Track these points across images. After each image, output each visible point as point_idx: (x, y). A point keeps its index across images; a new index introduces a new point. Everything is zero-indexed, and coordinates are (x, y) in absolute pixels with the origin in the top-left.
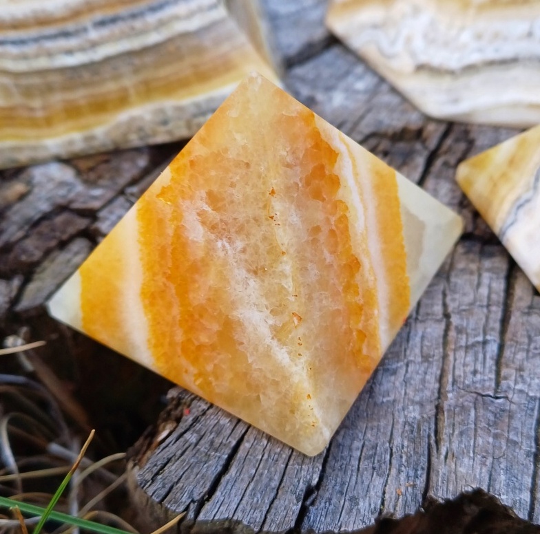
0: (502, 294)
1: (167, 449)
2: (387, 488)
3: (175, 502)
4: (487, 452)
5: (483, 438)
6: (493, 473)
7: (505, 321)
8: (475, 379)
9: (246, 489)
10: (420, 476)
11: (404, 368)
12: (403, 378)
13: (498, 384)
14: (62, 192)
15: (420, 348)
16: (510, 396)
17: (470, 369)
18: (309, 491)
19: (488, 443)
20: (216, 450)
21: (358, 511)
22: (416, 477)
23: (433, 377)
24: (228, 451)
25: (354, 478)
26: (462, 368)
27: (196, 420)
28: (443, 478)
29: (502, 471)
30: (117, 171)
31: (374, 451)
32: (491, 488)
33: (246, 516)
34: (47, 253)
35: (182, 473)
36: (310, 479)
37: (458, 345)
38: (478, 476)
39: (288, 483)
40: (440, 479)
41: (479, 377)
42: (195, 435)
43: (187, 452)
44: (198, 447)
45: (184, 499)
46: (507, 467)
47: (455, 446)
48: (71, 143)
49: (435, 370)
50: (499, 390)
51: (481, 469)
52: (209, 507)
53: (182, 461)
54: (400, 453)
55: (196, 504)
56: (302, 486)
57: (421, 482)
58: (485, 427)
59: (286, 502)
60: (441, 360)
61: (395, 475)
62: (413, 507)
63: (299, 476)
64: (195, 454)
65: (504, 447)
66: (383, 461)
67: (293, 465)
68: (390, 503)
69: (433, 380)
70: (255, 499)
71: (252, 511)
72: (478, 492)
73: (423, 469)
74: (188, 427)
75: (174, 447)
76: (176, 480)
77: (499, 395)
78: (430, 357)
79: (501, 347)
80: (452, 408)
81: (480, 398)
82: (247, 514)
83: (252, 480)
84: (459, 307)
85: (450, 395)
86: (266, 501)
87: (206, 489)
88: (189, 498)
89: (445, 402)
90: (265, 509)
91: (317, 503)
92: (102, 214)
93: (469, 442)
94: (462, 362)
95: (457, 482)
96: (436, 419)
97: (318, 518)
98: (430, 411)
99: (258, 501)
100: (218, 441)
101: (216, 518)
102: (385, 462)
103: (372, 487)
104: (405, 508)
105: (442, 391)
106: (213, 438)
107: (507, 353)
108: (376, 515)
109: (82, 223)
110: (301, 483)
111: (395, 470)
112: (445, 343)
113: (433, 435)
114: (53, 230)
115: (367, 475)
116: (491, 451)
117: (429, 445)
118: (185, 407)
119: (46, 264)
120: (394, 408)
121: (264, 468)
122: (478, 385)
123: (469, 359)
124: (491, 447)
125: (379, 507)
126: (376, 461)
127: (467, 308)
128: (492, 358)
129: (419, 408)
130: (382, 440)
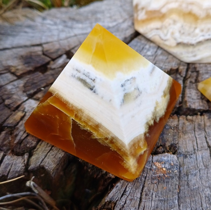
12: (199, 176)
15: (202, 162)
78: (208, 166)
119: (38, 147)
120: (199, 190)
129: (209, 189)
130: (198, 206)
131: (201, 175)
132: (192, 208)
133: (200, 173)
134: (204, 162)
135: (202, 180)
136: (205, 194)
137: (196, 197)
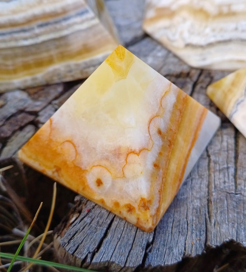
0: (233, 145)
1: (75, 226)
2: (186, 242)
3: (81, 254)
4: (234, 221)
5: (232, 214)
6: (238, 231)
7: (236, 157)
8: (225, 186)
9: (116, 245)
10: (203, 235)
11: (191, 182)
12: (190, 186)
13: (236, 187)
14: (21, 104)
15: (197, 171)
16: (243, 193)
17: (222, 181)
18: (148, 245)
19: (235, 216)
20: (100, 226)
21: (173, 253)
22: (201, 235)
23: (205, 185)
24: (106, 226)
25: (170, 237)
26: (218, 181)
27: (89, 211)
28: (214, 235)
29: (242, 230)
30: (48, 94)
31: (179, 223)
32: (238, 239)
33: (117, 259)
34: (14, 132)
35: (83, 238)
36: (148, 239)
37: (215, 169)
38: (231, 233)
39: (138, 241)
40: (213, 236)
41: (227, 184)
42: (89, 218)
43: (86, 228)
44: (91, 224)
45: (85, 252)
46: (244, 228)
47: (218, 218)
48: (25, 81)
49: (205, 182)
50: (237, 190)
51: (232, 229)
52: (98, 255)
53: (83, 232)
54: (192, 223)
55: (91, 254)
56: (145, 243)
57: (203, 238)
58: (232, 208)
59: (137, 251)
60: (208, 177)
61: (190, 235)
62: (200, 250)
63: (143, 237)
64: (90, 228)
65: (242, 218)
66: (184, 228)
67: (140, 232)
68: (189, 249)
69: (205, 187)
70: (121, 250)
71: (120, 256)
72: (232, 241)
73: (203, 231)
74: (85, 214)
75: (79, 225)
76: (80, 242)
77: (237, 193)
78: (202, 176)
79: (236, 170)
80: (216, 200)
81: (228, 194)
82: (117, 258)
83: (119, 240)
84: (214, 152)
85: (214, 194)
86: (127, 251)
87: (96, 246)
88: (87, 251)
89: (212, 197)
90: (127, 255)
91: (152, 251)
92: (41, 113)
93: (225, 216)
94: (218, 177)
95: (221, 237)
96: (208, 206)
97: (153, 259)
98: (205, 202)
99: (123, 251)
100: (101, 221)
101: (102, 261)
102: (184, 229)
103: (179, 241)
104: (196, 251)
105: (210, 192)
106: (99, 220)
107: (239, 172)
108: (182, 255)
109: (31, 118)
110: (144, 241)
111: (190, 232)
112: (209, 169)
113: (207, 214)
114: (17, 121)
115: (176, 235)
116: (236, 220)
117: (206, 219)
118: (84, 205)
119: (13, 138)
120: (187, 201)
121: (125, 234)
122: (227, 188)
123: (221, 176)
124: (236, 218)
125: (183, 251)
126: (180, 228)
127: (218, 152)
128: (232, 175)
129: (199, 201)
130: (182, 218)
131: (193, 185)
132: (175, 219)
133: (192, 183)
134: (199, 172)
135: (193, 190)
136: (193, 205)
137: (182, 207)
